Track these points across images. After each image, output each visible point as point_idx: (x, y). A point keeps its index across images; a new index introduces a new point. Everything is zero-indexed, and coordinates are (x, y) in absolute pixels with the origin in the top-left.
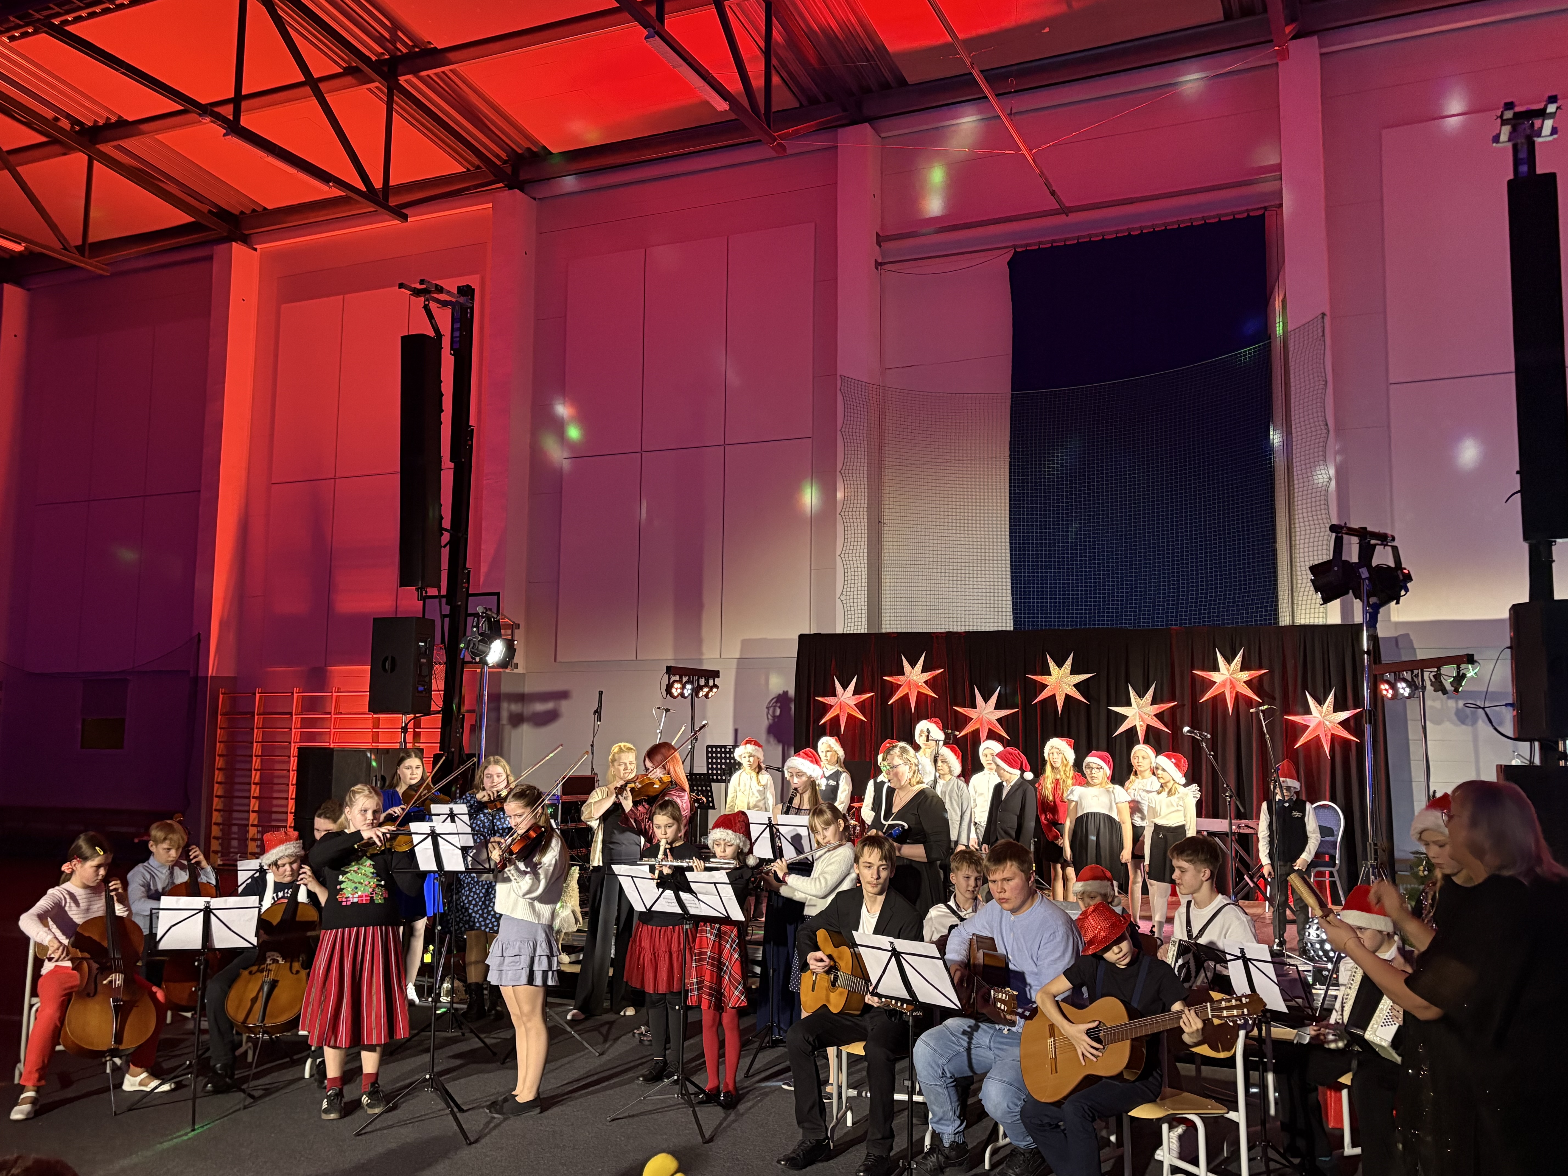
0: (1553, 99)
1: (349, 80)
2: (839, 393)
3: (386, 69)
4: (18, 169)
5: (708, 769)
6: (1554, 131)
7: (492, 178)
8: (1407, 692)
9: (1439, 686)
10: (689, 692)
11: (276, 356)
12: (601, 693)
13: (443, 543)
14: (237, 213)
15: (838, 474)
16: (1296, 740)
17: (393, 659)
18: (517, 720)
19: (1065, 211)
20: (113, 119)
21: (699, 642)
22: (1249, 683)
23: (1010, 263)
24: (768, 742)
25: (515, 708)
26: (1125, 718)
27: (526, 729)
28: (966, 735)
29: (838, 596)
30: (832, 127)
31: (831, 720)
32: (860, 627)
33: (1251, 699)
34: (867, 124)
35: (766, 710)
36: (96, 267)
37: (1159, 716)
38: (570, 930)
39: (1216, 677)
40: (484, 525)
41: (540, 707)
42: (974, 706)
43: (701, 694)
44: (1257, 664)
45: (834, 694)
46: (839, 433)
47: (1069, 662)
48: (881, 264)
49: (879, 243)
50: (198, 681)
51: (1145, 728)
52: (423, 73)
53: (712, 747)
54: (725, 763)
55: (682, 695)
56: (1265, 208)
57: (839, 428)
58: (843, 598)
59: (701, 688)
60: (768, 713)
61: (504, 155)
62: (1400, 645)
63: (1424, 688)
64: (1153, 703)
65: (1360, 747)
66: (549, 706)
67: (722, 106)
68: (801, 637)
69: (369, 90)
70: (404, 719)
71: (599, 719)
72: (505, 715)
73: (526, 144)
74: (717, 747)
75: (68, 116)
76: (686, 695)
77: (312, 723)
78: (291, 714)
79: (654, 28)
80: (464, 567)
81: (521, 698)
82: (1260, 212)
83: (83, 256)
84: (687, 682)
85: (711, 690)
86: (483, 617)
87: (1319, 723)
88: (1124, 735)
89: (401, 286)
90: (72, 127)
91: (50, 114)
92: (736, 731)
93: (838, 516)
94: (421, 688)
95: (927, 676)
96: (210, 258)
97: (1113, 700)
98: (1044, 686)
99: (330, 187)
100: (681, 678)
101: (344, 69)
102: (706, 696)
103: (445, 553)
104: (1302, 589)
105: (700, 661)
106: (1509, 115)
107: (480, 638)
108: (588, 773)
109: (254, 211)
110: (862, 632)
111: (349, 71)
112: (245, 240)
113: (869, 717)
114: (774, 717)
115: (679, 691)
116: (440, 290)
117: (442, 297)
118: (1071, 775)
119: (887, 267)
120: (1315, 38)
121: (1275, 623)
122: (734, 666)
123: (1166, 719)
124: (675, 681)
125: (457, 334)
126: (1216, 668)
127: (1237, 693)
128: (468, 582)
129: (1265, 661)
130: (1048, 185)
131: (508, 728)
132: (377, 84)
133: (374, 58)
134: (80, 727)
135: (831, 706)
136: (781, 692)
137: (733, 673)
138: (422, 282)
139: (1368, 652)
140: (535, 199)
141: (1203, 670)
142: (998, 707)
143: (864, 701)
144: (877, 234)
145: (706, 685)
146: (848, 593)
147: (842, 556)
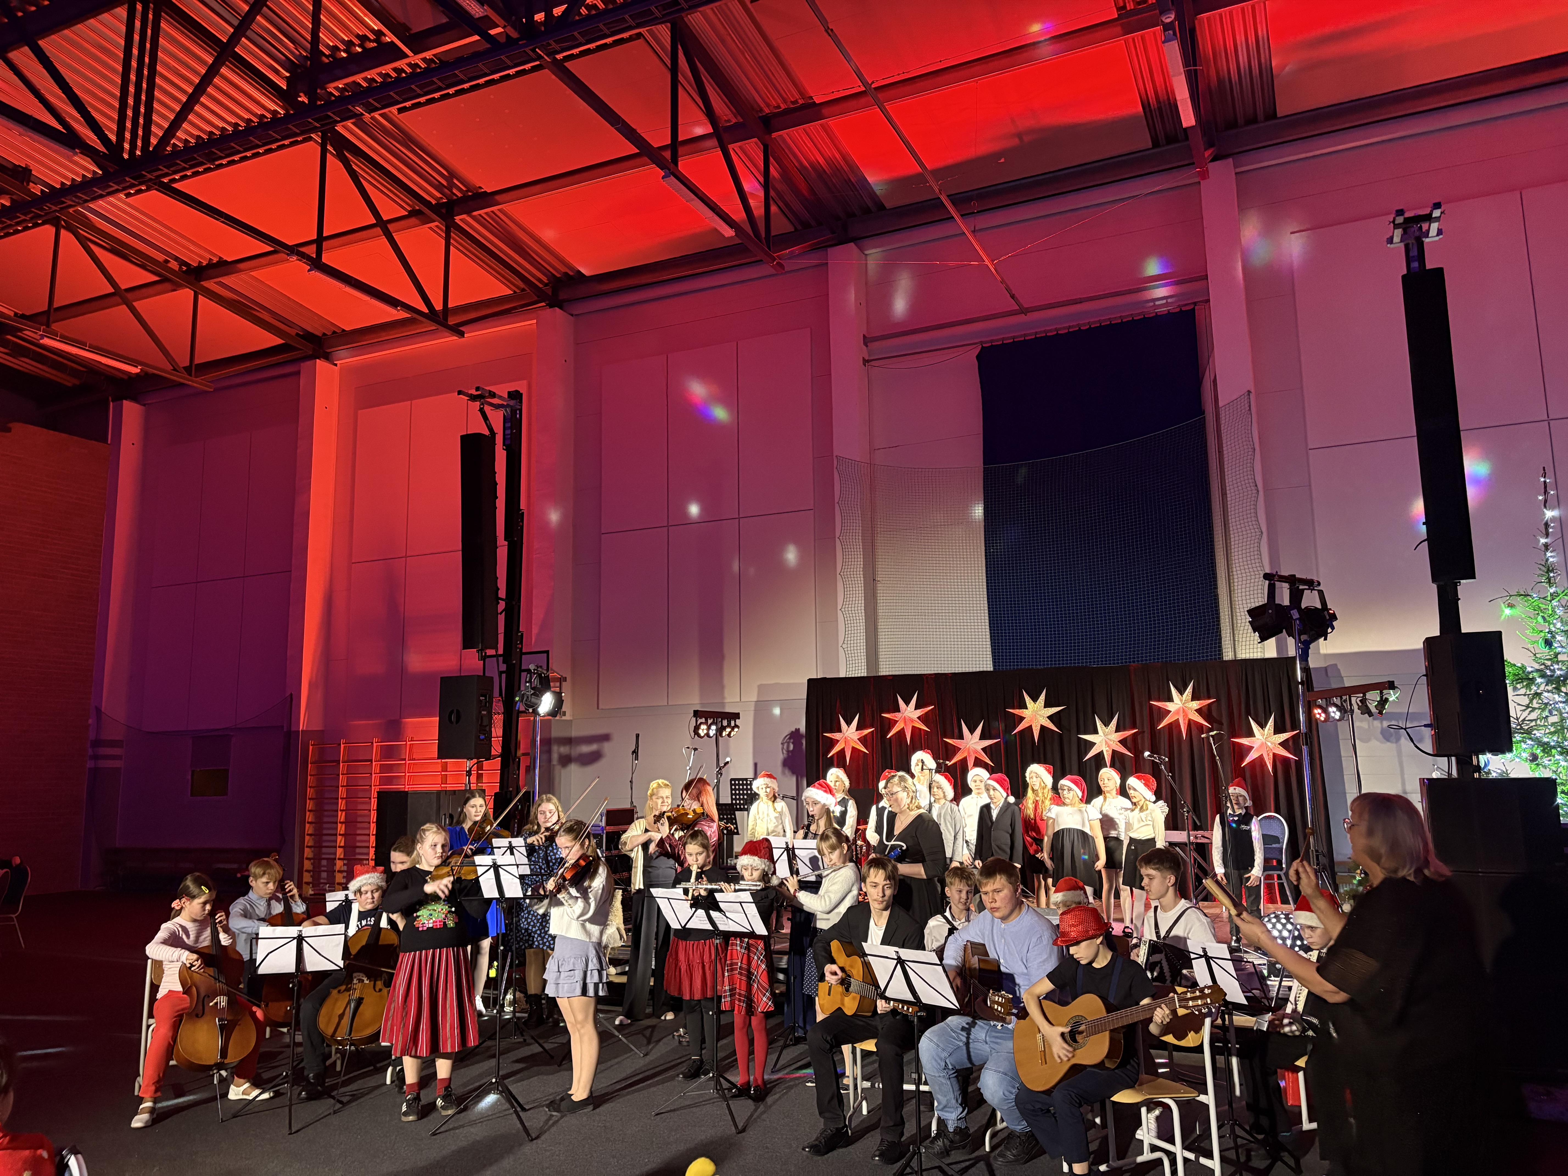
0: (1437, 206)
1: (413, 221)
2: (835, 470)
3: (444, 211)
4: (134, 304)
5: (732, 799)
6: (1440, 232)
7: (536, 298)
8: (1337, 715)
9: (1365, 710)
10: (714, 732)
11: (354, 454)
12: (638, 736)
13: (499, 611)
14: (320, 335)
15: (837, 540)
16: (1242, 759)
17: (458, 712)
18: (566, 761)
19: (1024, 311)
20: (215, 260)
21: (722, 687)
22: (1199, 711)
23: (978, 357)
24: (783, 773)
26: (1093, 744)
27: (573, 768)
28: (956, 763)
29: (840, 645)
30: (823, 247)
31: (837, 753)
32: (860, 671)
33: (1202, 725)
34: (852, 244)
35: (781, 746)
36: (200, 384)
37: (1123, 742)
38: (616, 945)
39: (1170, 706)
40: (534, 593)
41: (585, 749)
42: (961, 737)
43: (724, 734)
44: (1206, 694)
45: (839, 730)
46: (837, 505)
47: (1042, 697)
48: (868, 361)
49: (866, 344)
50: (290, 736)
51: (1110, 752)
52: (475, 213)
53: (735, 780)
54: (747, 794)
55: (708, 735)
56: (1195, 304)
57: (836, 500)
58: (845, 646)
59: (723, 728)
60: (783, 749)
61: (545, 280)
62: (1329, 674)
63: (1352, 711)
64: (1118, 730)
65: (1299, 764)
66: (594, 747)
67: (729, 232)
68: (810, 681)
69: (430, 228)
70: (469, 764)
71: (637, 759)
72: (555, 756)
73: (564, 269)
74: (739, 780)
75: (176, 259)
76: (711, 735)
77: (390, 768)
78: (371, 761)
79: (669, 170)
80: (518, 631)
81: (569, 741)
82: (1192, 307)
83: (191, 375)
84: (711, 724)
85: (733, 729)
86: (534, 674)
87: (1262, 744)
88: (1093, 760)
89: (460, 393)
90: (180, 268)
91: (161, 257)
92: (756, 765)
93: (838, 576)
94: (482, 737)
95: (919, 712)
96: (298, 373)
97: (1082, 729)
98: (1022, 719)
99: (398, 311)
100: (706, 720)
101: (409, 212)
102: (729, 735)
103: (501, 619)
104: (1242, 628)
105: (723, 704)
106: (1400, 220)
107: (532, 692)
108: (627, 806)
109: (334, 332)
110: (863, 675)
111: (413, 213)
112: (327, 357)
113: (870, 749)
114: (788, 751)
115: (705, 732)
116: (493, 395)
117: (495, 401)
118: (1049, 796)
119: (873, 363)
120: (1231, 160)
121: (1219, 658)
122: (753, 708)
123: (1129, 744)
124: (701, 723)
125: (508, 432)
126: (1170, 699)
127: (1190, 720)
128: (521, 643)
129: (1213, 691)
130: (1008, 289)
131: (558, 768)
132: (436, 223)
133: (434, 202)
134: (190, 777)
135: (838, 741)
136: (794, 730)
137: (752, 713)
138: (477, 389)
139: (1302, 683)
140: (572, 315)
141: (1159, 700)
142: (983, 737)
143: (866, 735)
144: (864, 336)
145: (729, 725)
146: (849, 642)
147: (843, 610)
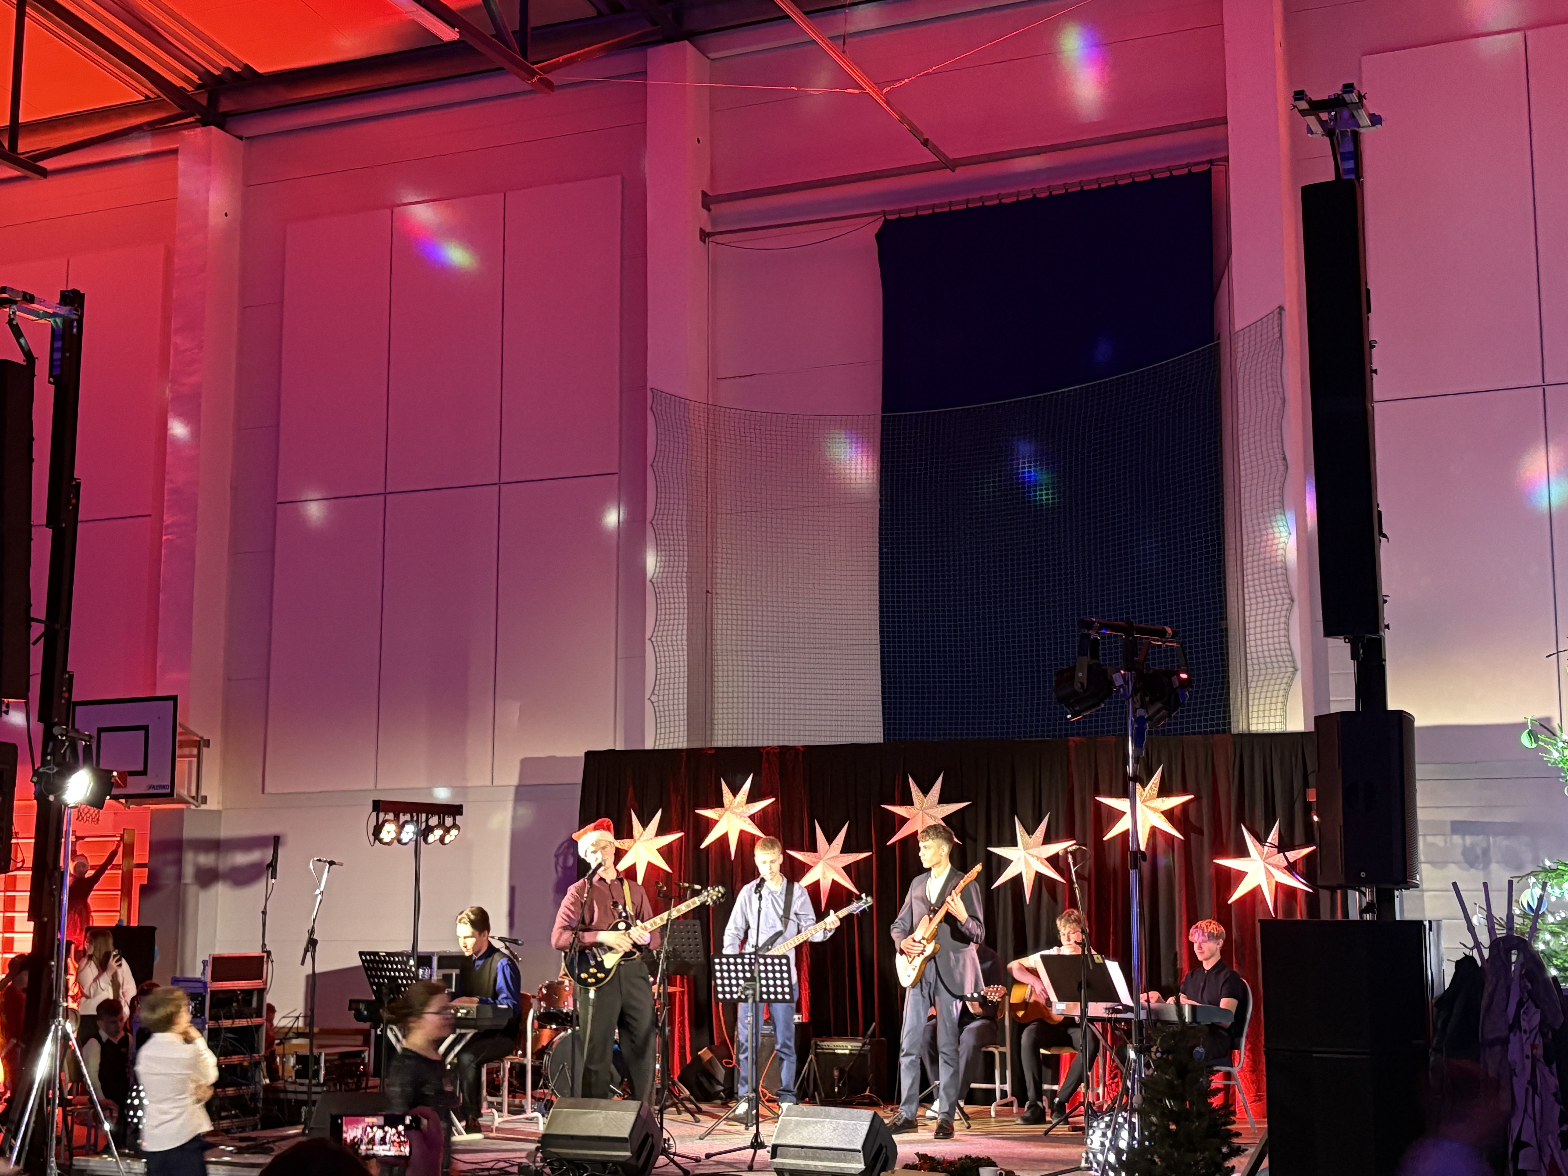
2: (649, 412)
7: (176, 110)
10: (411, 835)
13: (32, 639)
15: (648, 525)
16: (1230, 892)
18: (207, 878)
19: (948, 164)
21: (459, 762)
22: (1168, 814)
23: (878, 236)
25: (206, 860)
26: (1008, 862)
27: (221, 890)
29: (647, 696)
30: (643, 43)
32: (677, 740)
33: (1173, 837)
34: (687, 42)
35: (553, 860)
39: (1125, 805)
41: (242, 859)
42: (814, 849)
43: (431, 838)
44: (1179, 787)
45: (631, 835)
46: (650, 468)
47: (937, 787)
48: (709, 235)
49: (706, 206)
51: (1033, 876)
55: (399, 840)
56: (1211, 162)
58: (654, 698)
59: (429, 830)
61: (195, 78)
64: (1045, 842)
66: (255, 856)
68: (588, 754)
71: (274, 876)
72: (189, 871)
73: (225, 63)
76: (406, 840)
80: (65, 670)
81: (215, 846)
82: (1205, 167)
84: (406, 822)
85: (447, 831)
87: (1260, 869)
88: (1009, 886)
92: (512, 890)
93: (648, 585)
95: (753, 808)
97: (994, 838)
98: (903, 821)
100: (397, 817)
102: (442, 840)
103: (37, 653)
106: (1303, 105)
107: (56, 770)
108: (256, 951)
110: (680, 746)
114: (565, 868)
115: (393, 835)
116: (29, 298)
117: (35, 307)
119: (718, 238)
121: (1225, 730)
122: (511, 797)
125: (58, 355)
127: (1153, 830)
128: (70, 691)
129: (1191, 783)
130: (914, 131)
131: (192, 890)
140: (241, 138)
141: (1110, 796)
142: (845, 849)
143: (671, 844)
144: (704, 194)
145: (441, 825)
146: (661, 692)
147: (653, 639)
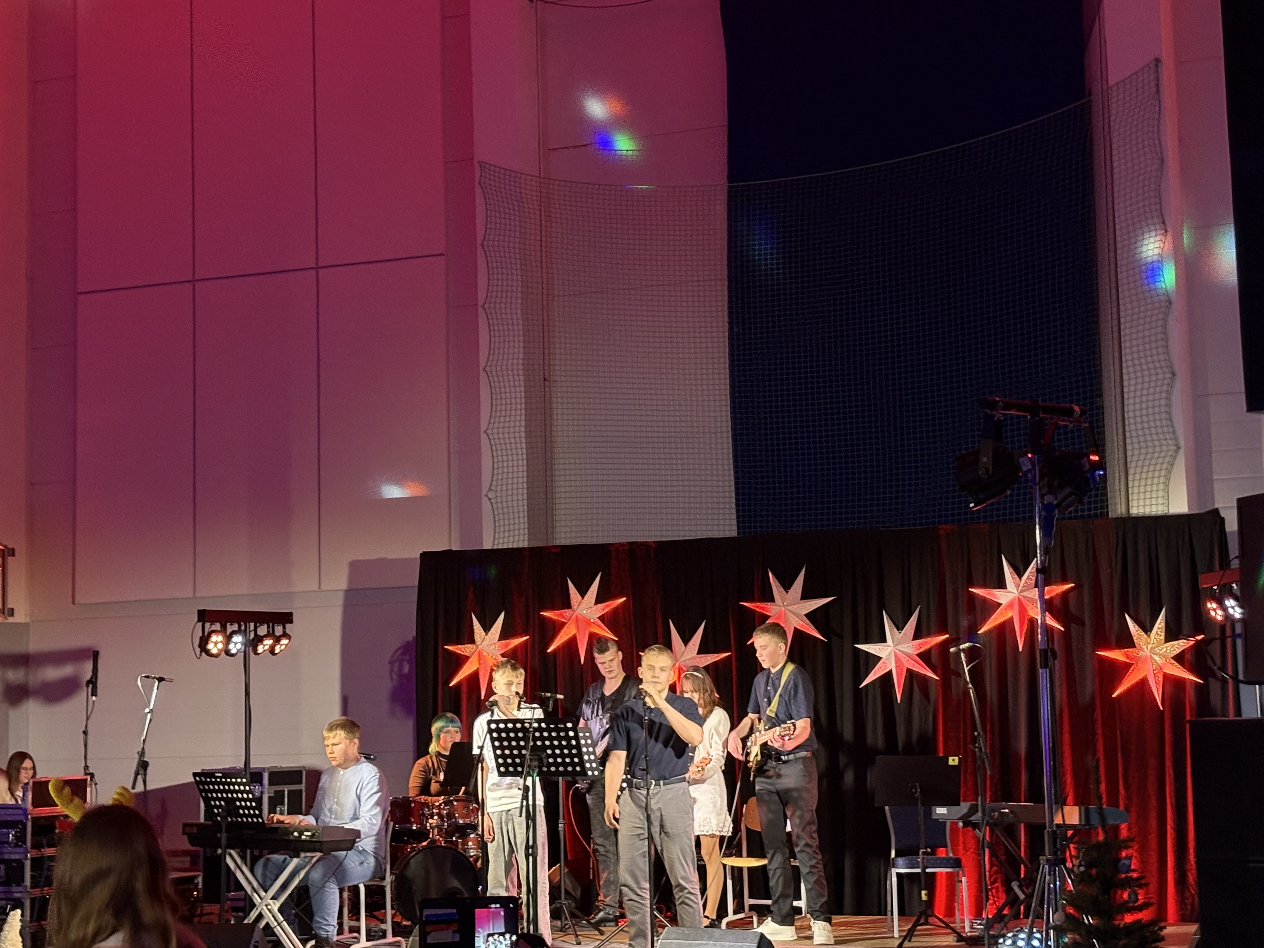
2: (477, 188)
10: (239, 646)
15: (480, 309)
16: (1114, 686)
18: (17, 695)
22: (1047, 604)
25: (14, 675)
26: (877, 659)
29: (484, 492)
32: (517, 538)
33: (1051, 628)
35: (388, 667)
37: (925, 657)
39: (1000, 596)
41: (52, 673)
43: (260, 649)
44: (1058, 576)
45: (472, 641)
46: (480, 249)
47: (799, 581)
51: (903, 674)
55: (226, 652)
57: (479, 240)
58: (491, 495)
59: (259, 640)
60: (391, 671)
64: (917, 636)
68: (424, 556)
71: (94, 694)
76: (234, 651)
81: (23, 660)
84: (234, 633)
85: (277, 640)
87: (1147, 660)
93: (482, 374)
95: (603, 609)
97: (862, 636)
100: (224, 627)
102: (272, 651)
105: (289, 595)
110: (521, 545)
115: (220, 646)
121: (1103, 514)
122: (340, 602)
123: (933, 660)
127: (1030, 620)
129: (1071, 572)
135: (467, 658)
137: (338, 613)
141: (985, 586)
142: (703, 649)
143: (515, 649)
145: (270, 634)
146: (499, 488)
147: (489, 432)
